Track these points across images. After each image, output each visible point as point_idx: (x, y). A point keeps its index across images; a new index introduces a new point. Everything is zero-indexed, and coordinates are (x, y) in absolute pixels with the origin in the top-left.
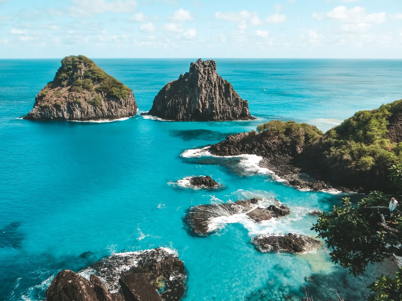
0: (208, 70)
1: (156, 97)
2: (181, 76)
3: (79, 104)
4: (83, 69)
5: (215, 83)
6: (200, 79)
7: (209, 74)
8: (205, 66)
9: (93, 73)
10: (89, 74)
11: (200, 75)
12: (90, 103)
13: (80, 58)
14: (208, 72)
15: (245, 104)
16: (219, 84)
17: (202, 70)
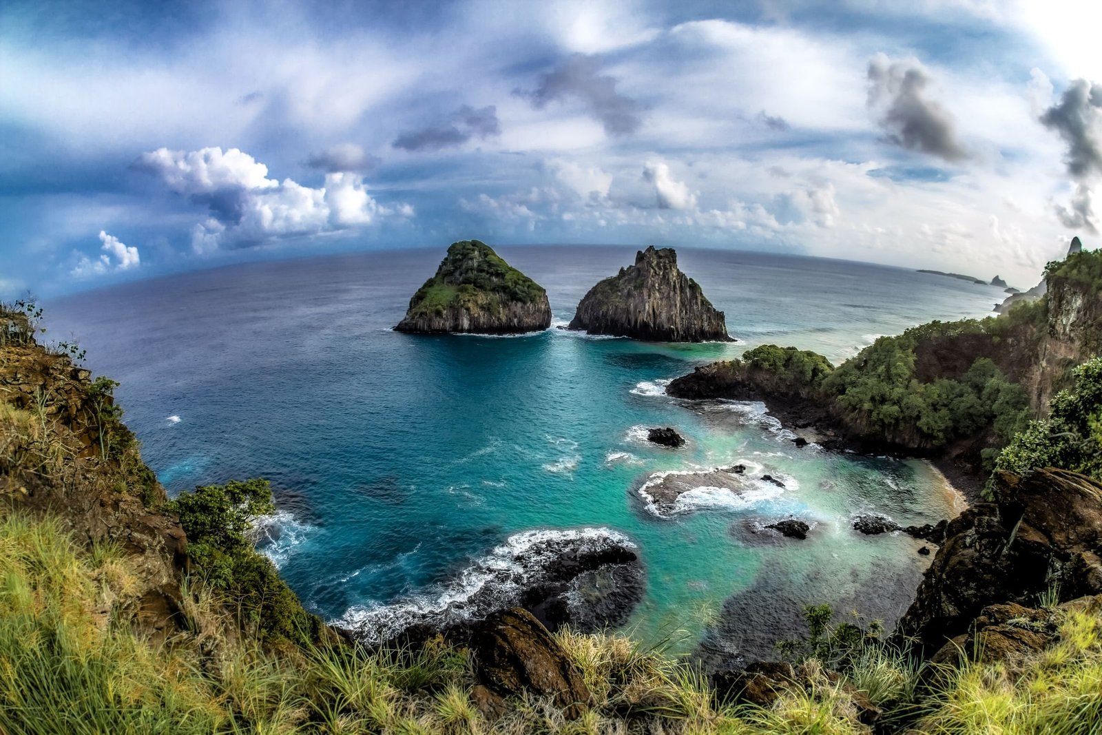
0: (665, 262)
1: (582, 302)
2: (622, 269)
3: (468, 309)
4: (476, 259)
5: (675, 282)
6: (653, 276)
7: (665, 268)
8: (660, 257)
9: (490, 265)
10: (485, 267)
11: (652, 271)
12: (482, 308)
13: (474, 244)
14: (664, 266)
15: (720, 316)
16: (681, 285)
17: (655, 262)
